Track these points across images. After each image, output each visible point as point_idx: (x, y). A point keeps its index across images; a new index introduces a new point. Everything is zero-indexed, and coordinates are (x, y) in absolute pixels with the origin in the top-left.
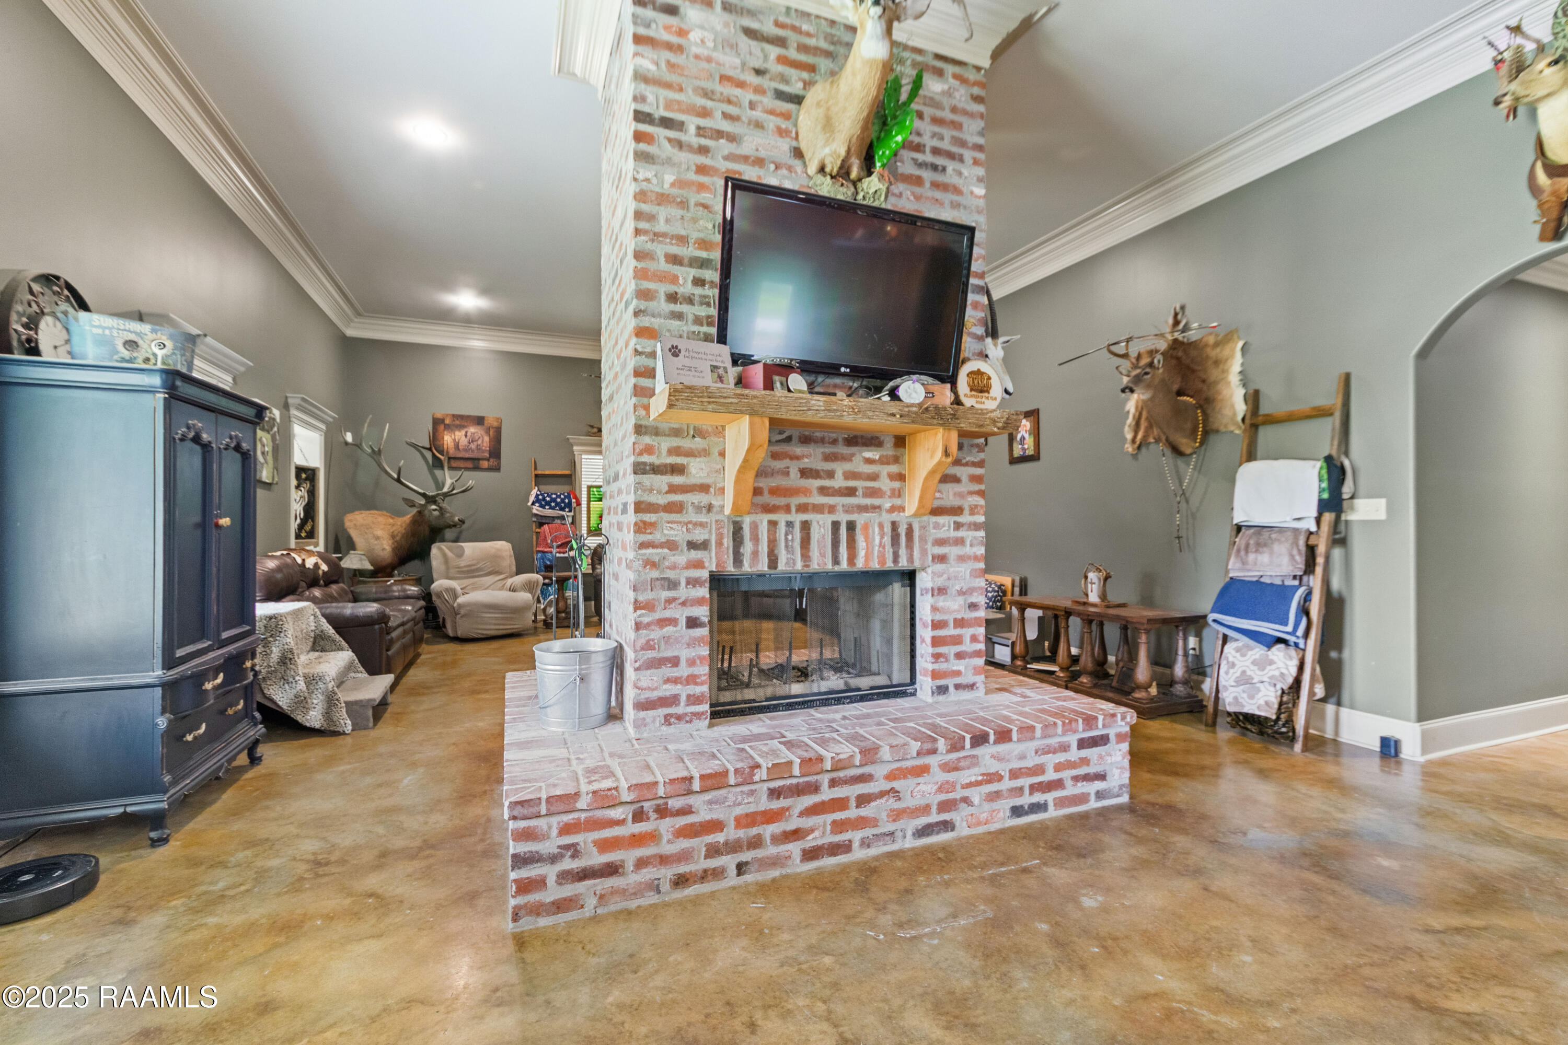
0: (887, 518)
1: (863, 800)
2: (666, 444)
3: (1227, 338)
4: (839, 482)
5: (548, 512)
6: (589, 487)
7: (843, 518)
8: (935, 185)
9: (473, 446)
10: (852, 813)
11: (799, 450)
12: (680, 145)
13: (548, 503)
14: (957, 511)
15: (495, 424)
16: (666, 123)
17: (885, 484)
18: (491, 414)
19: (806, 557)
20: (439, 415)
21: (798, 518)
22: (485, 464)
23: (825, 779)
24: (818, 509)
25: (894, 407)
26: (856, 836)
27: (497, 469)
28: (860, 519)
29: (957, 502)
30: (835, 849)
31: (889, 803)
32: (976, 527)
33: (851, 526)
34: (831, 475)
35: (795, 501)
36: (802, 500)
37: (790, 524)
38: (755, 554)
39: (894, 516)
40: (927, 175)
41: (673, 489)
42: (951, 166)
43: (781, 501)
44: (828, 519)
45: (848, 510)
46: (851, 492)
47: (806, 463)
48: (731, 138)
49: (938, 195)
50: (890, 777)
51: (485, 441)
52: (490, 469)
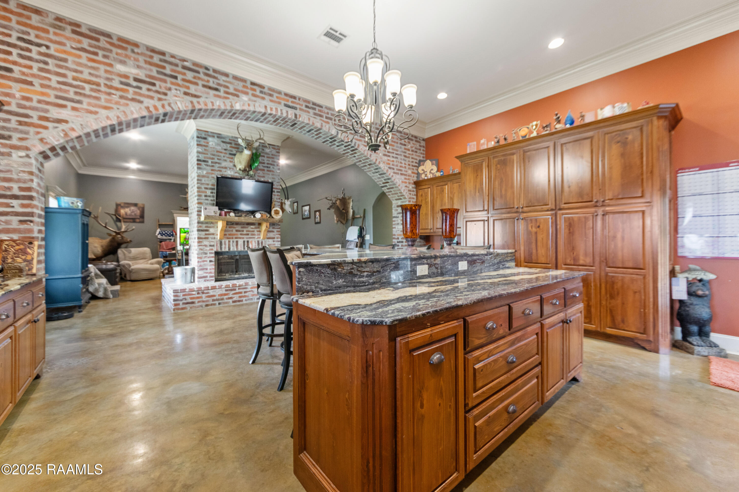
0: (256, 240)
1: (245, 292)
2: (204, 225)
3: (349, 198)
4: (245, 232)
5: (164, 237)
6: (180, 229)
7: (246, 240)
8: (268, 171)
9: (133, 214)
10: (243, 294)
11: (235, 226)
12: (207, 165)
13: (164, 234)
14: (274, 238)
15: (142, 206)
16: (204, 161)
17: (256, 233)
18: (140, 203)
19: (237, 248)
20: (119, 202)
21: (235, 240)
22: (138, 220)
24: (240, 238)
25: (254, 219)
26: (244, 299)
27: (143, 222)
28: (250, 240)
29: (273, 236)
30: (239, 301)
31: (251, 293)
32: (278, 241)
33: (248, 242)
34: (243, 231)
35: (234, 237)
36: (236, 236)
37: (233, 241)
38: (225, 247)
39: (258, 239)
40: (266, 169)
41: (206, 234)
42: (271, 167)
43: (231, 237)
44: (242, 240)
45: (247, 238)
46: (248, 234)
47: (237, 229)
48: (219, 163)
49: (269, 173)
50: (251, 288)
51: (138, 212)
52: (140, 222)
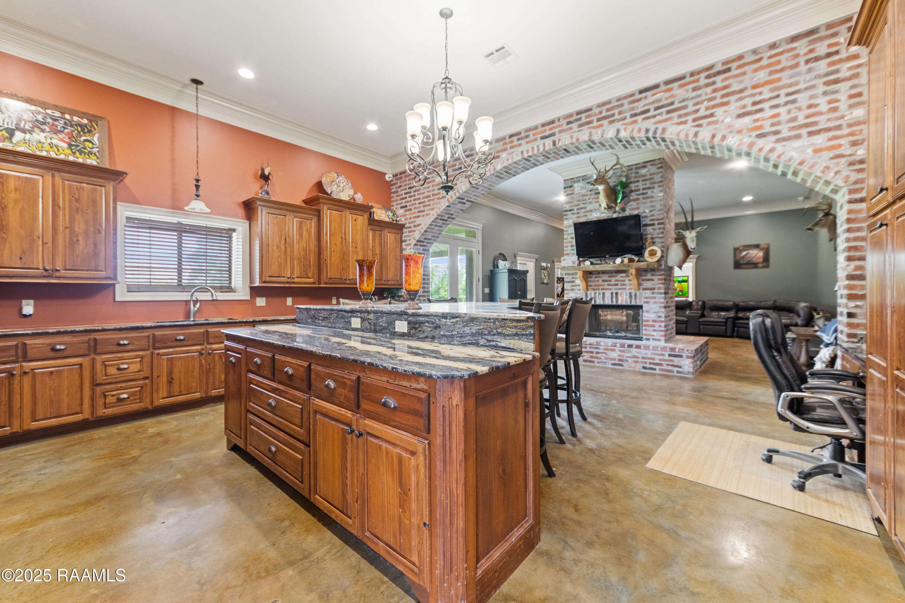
0: (628, 292)
1: (597, 353)
2: (571, 277)
4: (613, 282)
7: (614, 292)
8: (644, 198)
10: (595, 355)
11: (602, 275)
12: (573, 214)
14: (654, 289)
16: (570, 210)
17: (627, 282)
19: (604, 300)
21: (601, 292)
23: (588, 346)
24: (607, 289)
26: (596, 360)
28: (620, 292)
29: (653, 286)
30: (590, 362)
31: (604, 355)
32: (660, 293)
33: (617, 294)
34: (610, 281)
35: (601, 288)
37: (599, 293)
39: (630, 291)
40: (641, 197)
41: (572, 286)
42: (649, 191)
43: (597, 288)
44: (610, 292)
45: (616, 289)
46: (617, 285)
47: (604, 278)
48: (584, 208)
49: (645, 201)
50: (604, 349)
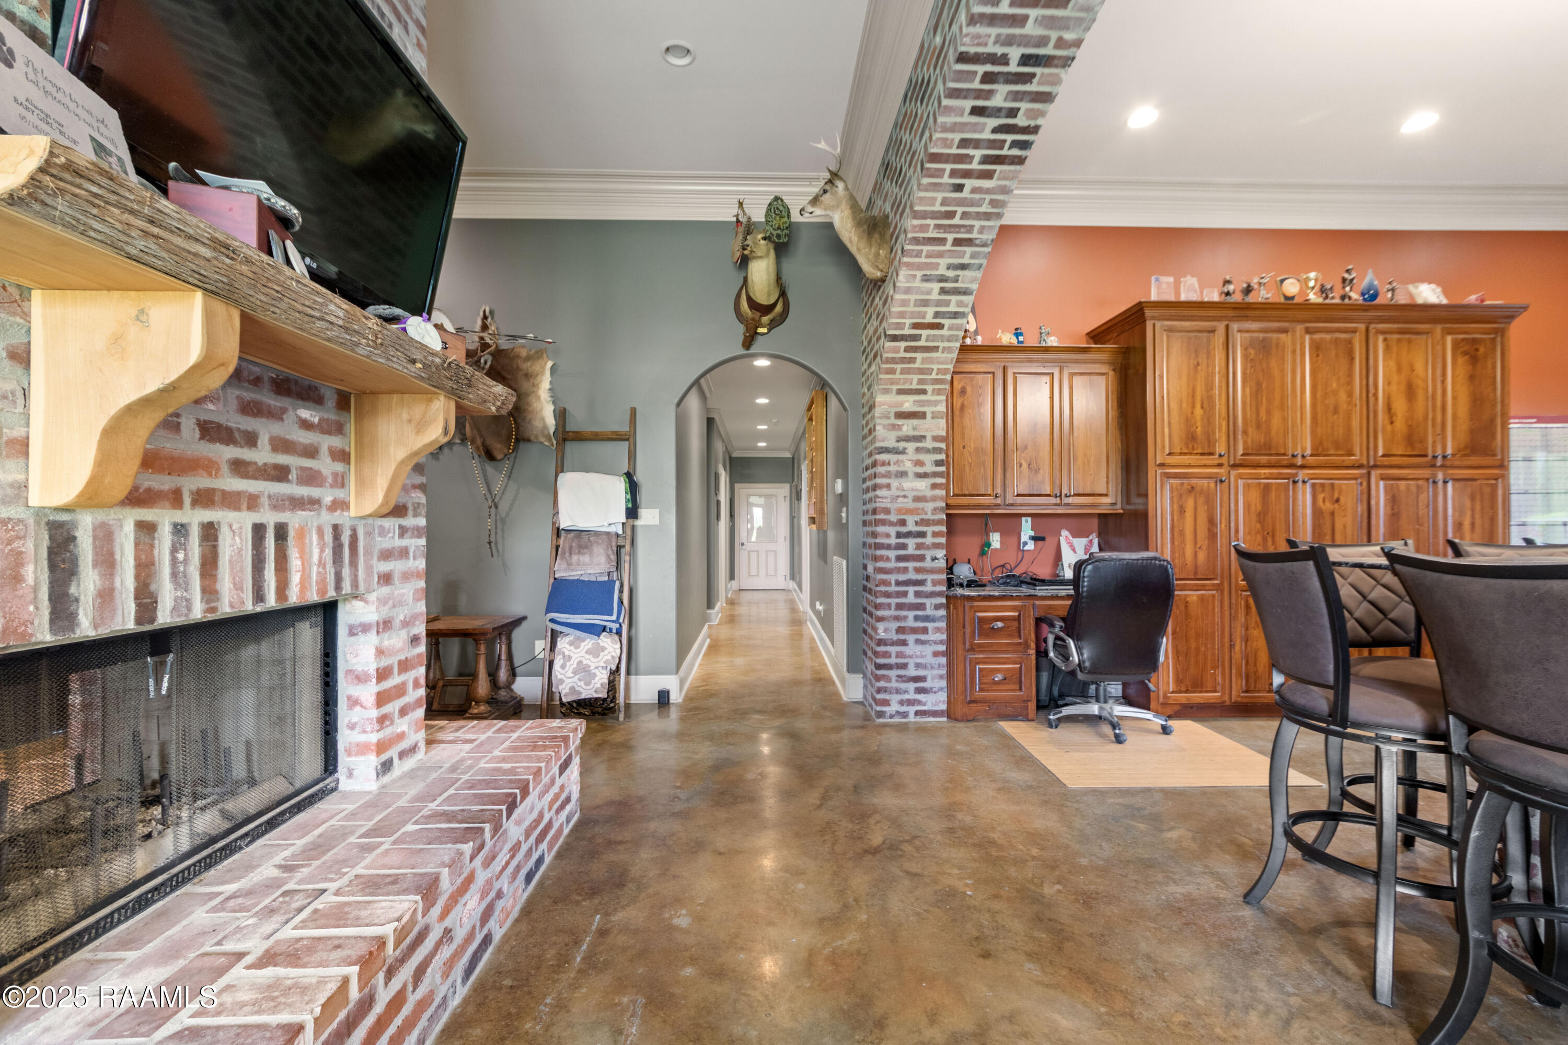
0: (327, 520)
1: (420, 973)
3: (537, 355)
4: (262, 455)
10: (409, 1004)
14: (401, 510)
17: (326, 466)
19: (210, 592)
21: (196, 517)
23: (382, 976)
24: (231, 501)
25: (419, 350)
28: (294, 519)
29: (401, 498)
31: (443, 955)
32: (418, 532)
33: (281, 532)
34: (251, 440)
35: (190, 484)
36: (203, 482)
37: (180, 530)
38: (106, 596)
39: (338, 517)
43: (163, 482)
44: (244, 520)
45: (278, 504)
46: (281, 473)
47: (210, 411)
50: (444, 913)
